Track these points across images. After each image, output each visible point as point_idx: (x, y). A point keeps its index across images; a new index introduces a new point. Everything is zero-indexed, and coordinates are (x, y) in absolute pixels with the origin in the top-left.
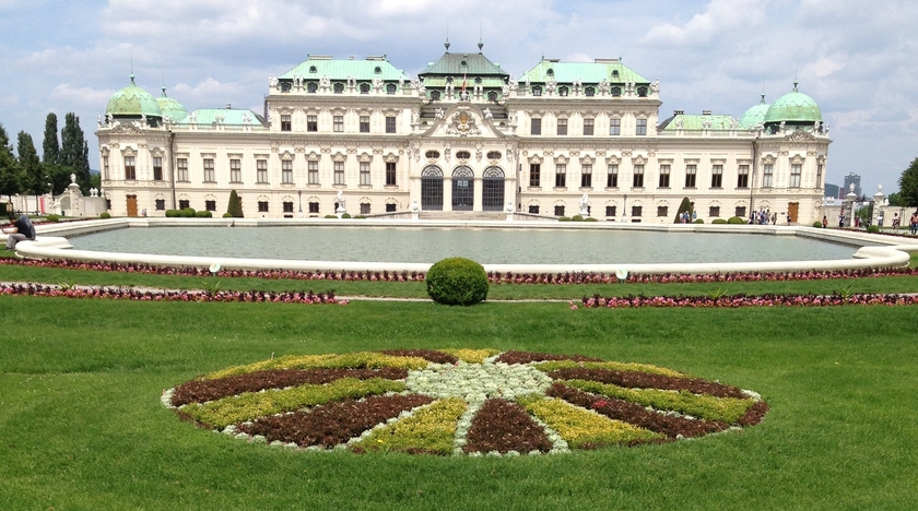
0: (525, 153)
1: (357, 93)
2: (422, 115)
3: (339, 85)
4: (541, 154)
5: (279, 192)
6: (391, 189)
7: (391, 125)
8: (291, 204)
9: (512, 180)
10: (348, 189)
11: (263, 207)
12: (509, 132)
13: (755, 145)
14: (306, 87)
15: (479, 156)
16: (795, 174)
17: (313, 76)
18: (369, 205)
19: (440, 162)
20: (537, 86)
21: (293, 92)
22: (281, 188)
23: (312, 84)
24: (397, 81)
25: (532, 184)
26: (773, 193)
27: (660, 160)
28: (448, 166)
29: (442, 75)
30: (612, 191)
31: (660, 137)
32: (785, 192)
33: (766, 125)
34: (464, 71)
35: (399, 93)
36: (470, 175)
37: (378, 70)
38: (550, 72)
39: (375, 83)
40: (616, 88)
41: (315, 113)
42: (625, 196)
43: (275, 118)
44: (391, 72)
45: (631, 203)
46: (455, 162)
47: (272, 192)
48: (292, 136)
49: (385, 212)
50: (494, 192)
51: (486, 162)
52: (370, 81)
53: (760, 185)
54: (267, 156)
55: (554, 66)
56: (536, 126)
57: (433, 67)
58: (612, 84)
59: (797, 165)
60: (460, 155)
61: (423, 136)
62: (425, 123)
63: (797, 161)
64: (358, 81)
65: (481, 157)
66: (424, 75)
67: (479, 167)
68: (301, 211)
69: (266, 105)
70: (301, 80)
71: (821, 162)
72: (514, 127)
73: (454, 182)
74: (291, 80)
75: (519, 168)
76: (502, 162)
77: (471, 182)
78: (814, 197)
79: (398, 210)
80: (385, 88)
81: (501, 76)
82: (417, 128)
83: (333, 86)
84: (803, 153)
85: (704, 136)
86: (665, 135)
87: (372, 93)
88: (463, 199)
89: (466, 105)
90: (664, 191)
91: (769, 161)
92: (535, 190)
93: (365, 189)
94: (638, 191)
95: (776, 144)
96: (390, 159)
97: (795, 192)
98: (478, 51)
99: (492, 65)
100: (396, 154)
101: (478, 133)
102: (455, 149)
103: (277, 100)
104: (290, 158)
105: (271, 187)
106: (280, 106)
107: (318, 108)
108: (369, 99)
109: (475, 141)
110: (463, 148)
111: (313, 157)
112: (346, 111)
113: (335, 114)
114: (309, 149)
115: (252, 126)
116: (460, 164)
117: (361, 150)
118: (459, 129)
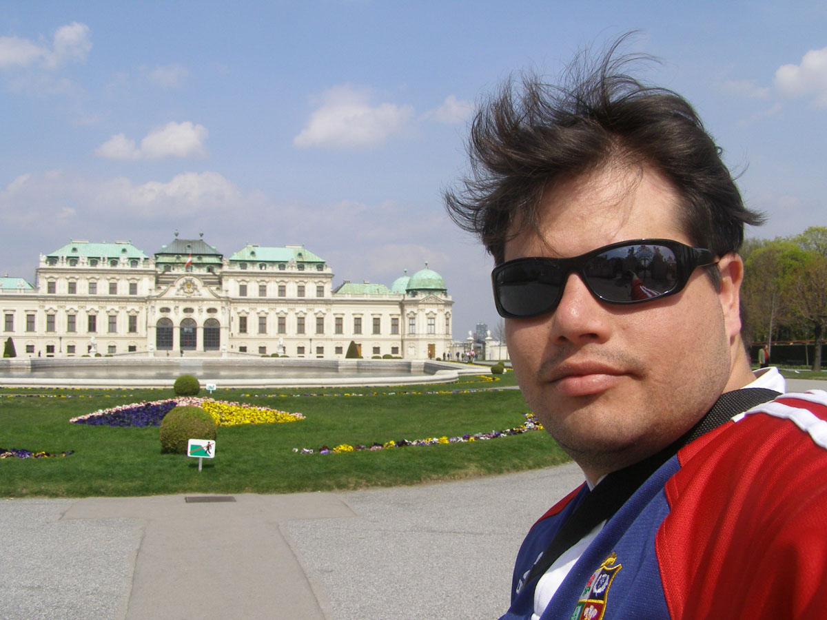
0: (235, 309)
1: (108, 266)
2: (157, 282)
3: (94, 261)
4: (247, 310)
5: (44, 337)
6: (133, 335)
7: (133, 288)
8: (53, 347)
9: (226, 328)
10: (98, 335)
11: (30, 349)
12: (223, 294)
13: (402, 305)
14: (69, 262)
15: (200, 310)
16: (431, 325)
17: (74, 255)
18: (115, 346)
19: (171, 316)
20: (243, 263)
21: (59, 265)
22: (45, 335)
23: (73, 260)
24: (139, 259)
25: (241, 331)
26: (416, 337)
27: (334, 314)
28: (177, 318)
29: (173, 255)
30: (301, 336)
31: (334, 298)
32: (425, 337)
33: (408, 291)
34: (189, 252)
35: (140, 267)
36: (194, 324)
37: (124, 251)
38: (253, 253)
39: (122, 260)
40: (301, 265)
41: (74, 281)
42: (311, 340)
43: (43, 284)
44: (134, 252)
45: (315, 344)
46: (182, 316)
47: (37, 338)
48: (55, 297)
49: (127, 352)
50: (212, 337)
51: (206, 316)
52: (118, 258)
53: (407, 332)
54: (36, 311)
55: (257, 250)
56: (243, 290)
57: (166, 248)
58: (298, 262)
59: (431, 317)
60: (186, 310)
61: (157, 296)
62: (159, 288)
63: (431, 315)
64: (109, 258)
65: (202, 312)
66: (159, 254)
67: (200, 318)
68: (60, 351)
69: (37, 275)
70: (65, 257)
71: (448, 316)
72: (227, 291)
73: (182, 329)
74: (57, 257)
75: (231, 319)
76: (219, 316)
77: (195, 330)
78: (446, 340)
79: (138, 349)
80: (129, 263)
81: (216, 255)
82: (153, 291)
83: (89, 262)
84: (435, 309)
85: (365, 298)
86: (337, 297)
87: (119, 267)
88: (188, 341)
89: (191, 275)
90: (339, 336)
91: (412, 315)
92: (243, 335)
93: (112, 335)
94: (320, 336)
95: (416, 303)
96: (132, 314)
97: (431, 337)
98: (199, 238)
99: (210, 248)
100: (137, 309)
101: (200, 295)
102: (183, 306)
103: (46, 271)
104: (54, 313)
105: (37, 334)
106: (47, 276)
107: (77, 277)
108: (117, 270)
109: (197, 300)
110: (189, 305)
111: (72, 312)
112: (99, 279)
113: (91, 281)
114: (69, 306)
115: (24, 289)
116: (186, 317)
117: (109, 306)
118: (186, 292)
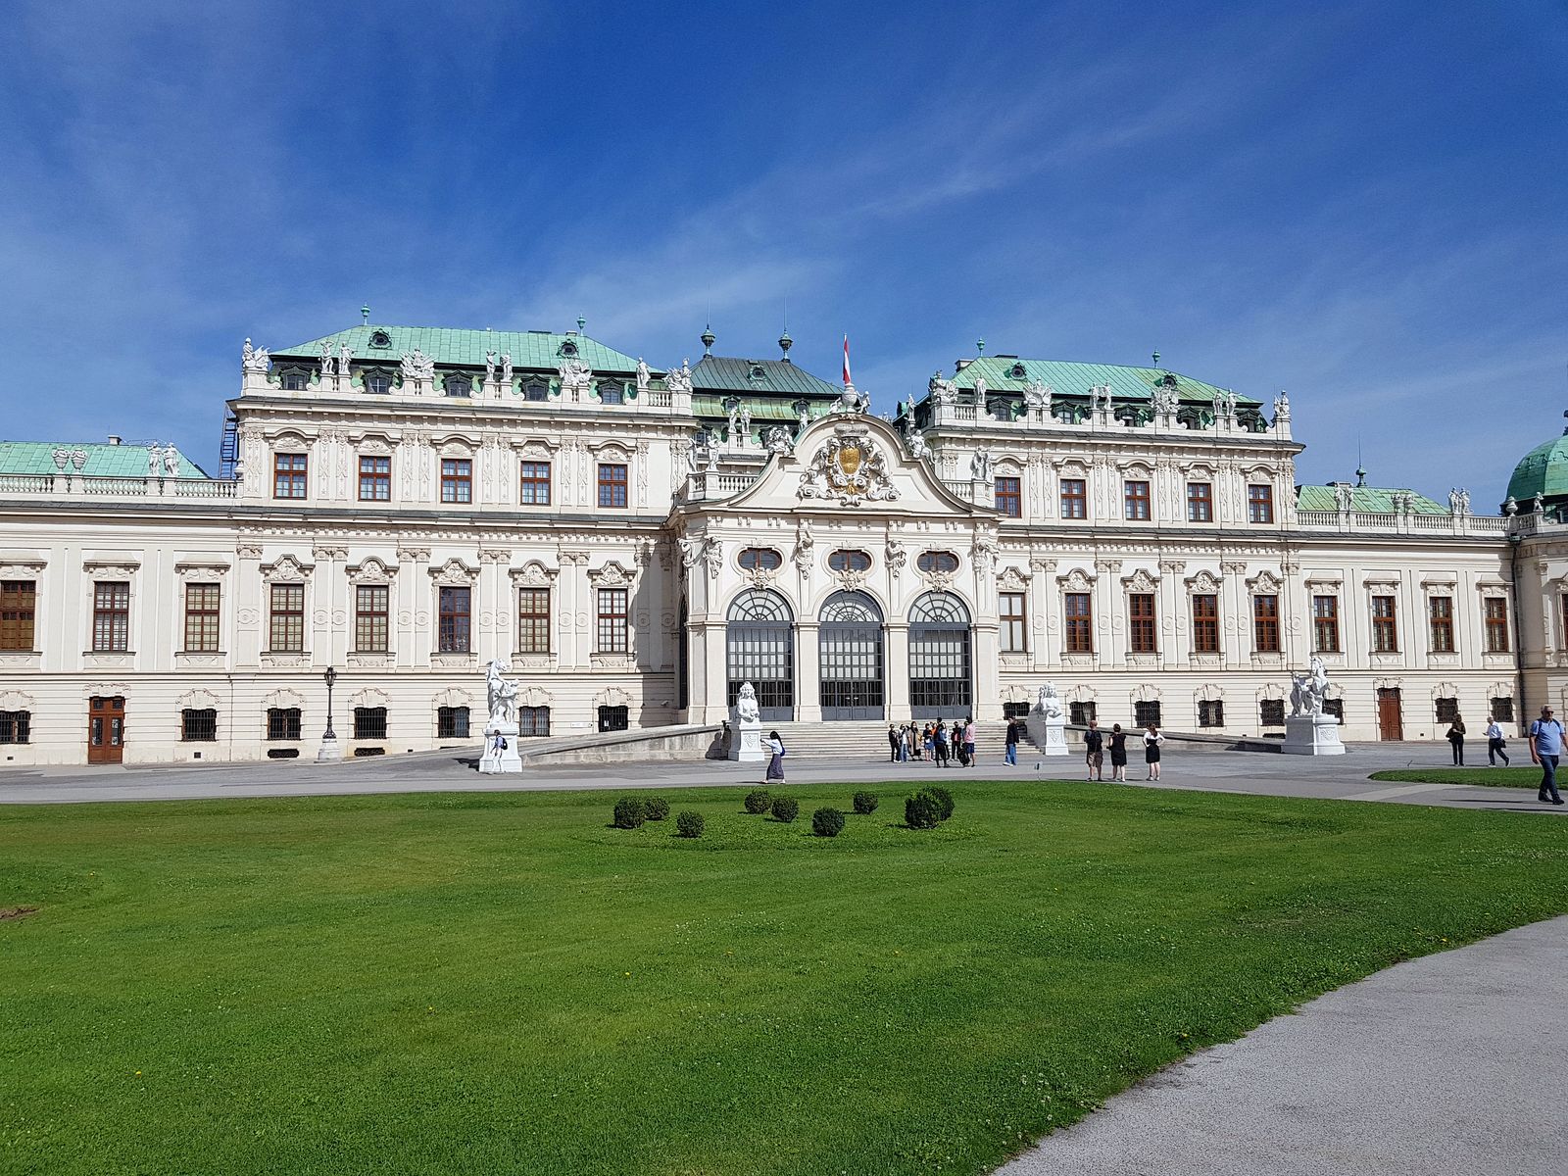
1: (512, 398)
3: (458, 376)
4: (1024, 567)
5: (257, 677)
6: (613, 662)
7: (613, 482)
8: (294, 715)
9: (993, 630)
11: (199, 725)
12: (977, 498)
13: (1511, 550)
14: (359, 378)
15: (895, 560)
17: (380, 355)
18: (546, 710)
19: (784, 578)
20: (1002, 401)
21: (319, 389)
22: (263, 666)
23: (379, 373)
27: (1309, 584)
28: (805, 590)
30: (1210, 661)
31: (1306, 528)
34: (764, 385)
36: (871, 617)
37: (569, 348)
38: (1017, 372)
39: (565, 376)
40: (1190, 413)
41: (382, 449)
43: (257, 460)
44: (605, 357)
46: (824, 580)
47: (230, 678)
48: (306, 513)
49: (598, 732)
51: (916, 580)
52: (550, 371)
54: (223, 569)
55: (1029, 365)
56: (1008, 494)
60: (841, 559)
61: (729, 505)
64: (517, 370)
65: (901, 564)
67: (895, 592)
68: (329, 735)
70: (346, 360)
74: (313, 360)
76: (961, 580)
80: (594, 390)
83: (440, 379)
85: (1399, 527)
87: (559, 401)
89: (858, 421)
90: (1330, 661)
92: (1017, 659)
93: (536, 663)
94: (1269, 659)
96: (610, 580)
100: (629, 562)
101: (891, 498)
102: (826, 541)
103: (267, 408)
104: (299, 577)
105: (227, 664)
106: (274, 426)
107: (394, 435)
108: (551, 413)
109: (884, 519)
110: (851, 537)
111: (373, 574)
112: (479, 444)
113: (447, 451)
114: (361, 548)
115: (176, 480)
116: (840, 586)
117: (523, 552)
118: (838, 487)
